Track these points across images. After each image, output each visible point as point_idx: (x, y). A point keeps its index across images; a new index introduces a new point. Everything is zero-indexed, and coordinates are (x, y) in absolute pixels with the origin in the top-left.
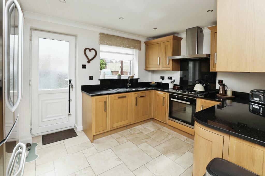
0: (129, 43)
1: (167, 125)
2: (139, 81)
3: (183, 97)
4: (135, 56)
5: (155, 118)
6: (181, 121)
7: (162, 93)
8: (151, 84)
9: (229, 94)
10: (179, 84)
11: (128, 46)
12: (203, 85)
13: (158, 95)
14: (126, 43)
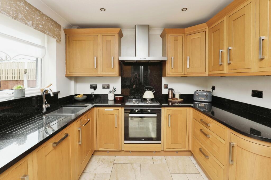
0: (43, 22)
1: (123, 152)
2: (60, 96)
3: (147, 109)
4: (46, 51)
5: (100, 149)
6: (143, 139)
7: (112, 110)
8: (78, 99)
9: (177, 96)
10: (120, 93)
11: (41, 26)
12: (153, 92)
13: (106, 114)
14: (38, 18)
